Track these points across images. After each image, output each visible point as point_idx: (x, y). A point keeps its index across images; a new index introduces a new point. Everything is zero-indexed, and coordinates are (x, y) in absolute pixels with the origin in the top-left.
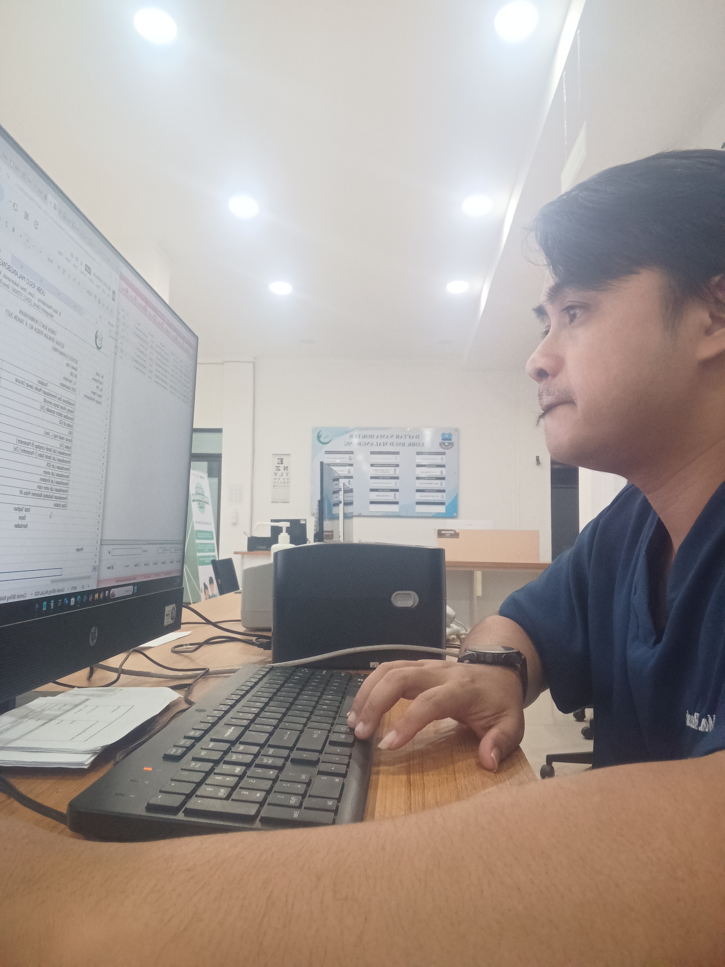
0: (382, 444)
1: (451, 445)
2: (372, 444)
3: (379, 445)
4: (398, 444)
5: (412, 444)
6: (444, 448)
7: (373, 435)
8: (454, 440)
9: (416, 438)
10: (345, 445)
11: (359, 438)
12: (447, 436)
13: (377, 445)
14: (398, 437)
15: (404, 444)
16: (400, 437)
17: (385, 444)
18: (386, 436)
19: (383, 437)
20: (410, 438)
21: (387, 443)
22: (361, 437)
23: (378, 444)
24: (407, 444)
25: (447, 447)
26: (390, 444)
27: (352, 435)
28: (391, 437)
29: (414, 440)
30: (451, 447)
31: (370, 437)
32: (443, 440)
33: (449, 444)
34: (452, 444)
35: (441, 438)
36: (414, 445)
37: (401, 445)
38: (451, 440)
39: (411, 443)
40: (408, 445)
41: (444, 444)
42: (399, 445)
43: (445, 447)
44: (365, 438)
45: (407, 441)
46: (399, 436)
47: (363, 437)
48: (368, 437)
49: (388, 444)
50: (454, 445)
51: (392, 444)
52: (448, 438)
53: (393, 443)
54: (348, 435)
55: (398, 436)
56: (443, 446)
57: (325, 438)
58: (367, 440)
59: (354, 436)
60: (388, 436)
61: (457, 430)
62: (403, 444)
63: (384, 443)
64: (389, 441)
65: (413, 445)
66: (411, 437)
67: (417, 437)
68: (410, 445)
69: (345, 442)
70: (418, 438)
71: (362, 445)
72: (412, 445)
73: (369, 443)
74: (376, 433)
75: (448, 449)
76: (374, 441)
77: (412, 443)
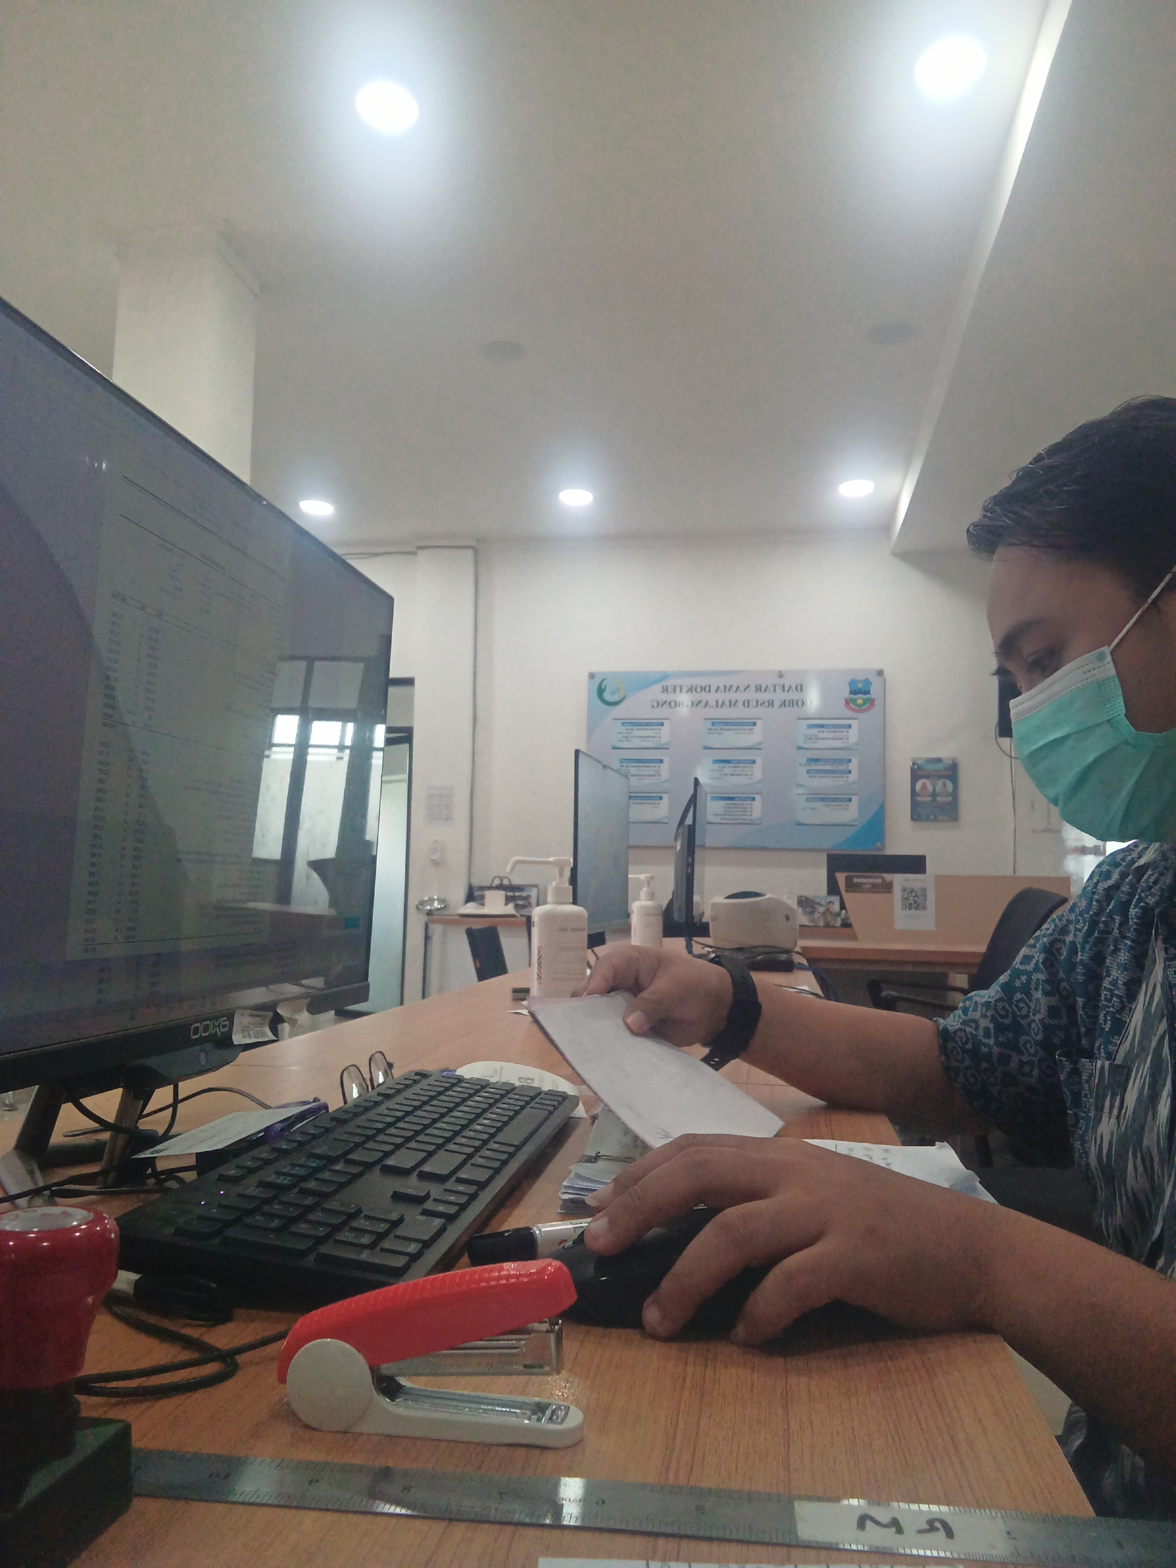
0: (727, 703)
1: (867, 705)
2: (706, 705)
3: (722, 707)
4: (759, 703)
5: (787, 703)
6: (855, 711)
7: (710, 687)
8: (873, 695)
9: (795, 691)
10: (653, 706)
11: (681, 691)
12: (860, 685)
13: (717, 707)
14: (758, 689)
15: (771, 704)
16: (763, 689)
17: (732, 704)
18: (734, 688)
19: (729, 690)
20: (784, 690)
21: (736, 701)
22: (684, 690)
23: (720, 703)
24: (777, 704)
25: (860, 709)
26: (744, 705)
27: (667, 687)
28: (745, 690)
29: (793, 695)
30: (869, 708)
31: (703, 689)
32: (851, 693)
34: (872, 702)
35: (848, 690)
36: (792, 703)
37: (767, 704)
38: (868, 692)
39: (785, 701)
40: (781, 706)
41: (854, 701)
42: (761, 704)
43: (857, 708)
44: (692, 692)
45: (779, 696)
46: (761, 686)
47: (688, 691)
48: (699, 689)
49: (740, 704)
50: (875, 703)
51: (746, 703)
52: (863, 690)
53: (749, 702)
54: (657, 688)
55: (759, 687)
56: (851, 704)
57: (613, 693)
58: (695, 696)
59: (670, 689)
60: (738, 687)
61: (880, 673)
62: (771, 702)
63: (730, 701)
64: (741, 696)
65: (791, 705)
66: (786, 689)
67: (797, 690)
68: (784, 704)
69: (652, 701)
70: (801, 690)
72: (789, 706)
73: (700, 702)
74: (715, 682)
75: (859, 712)
76: (712, 697)
77: (789, 701)
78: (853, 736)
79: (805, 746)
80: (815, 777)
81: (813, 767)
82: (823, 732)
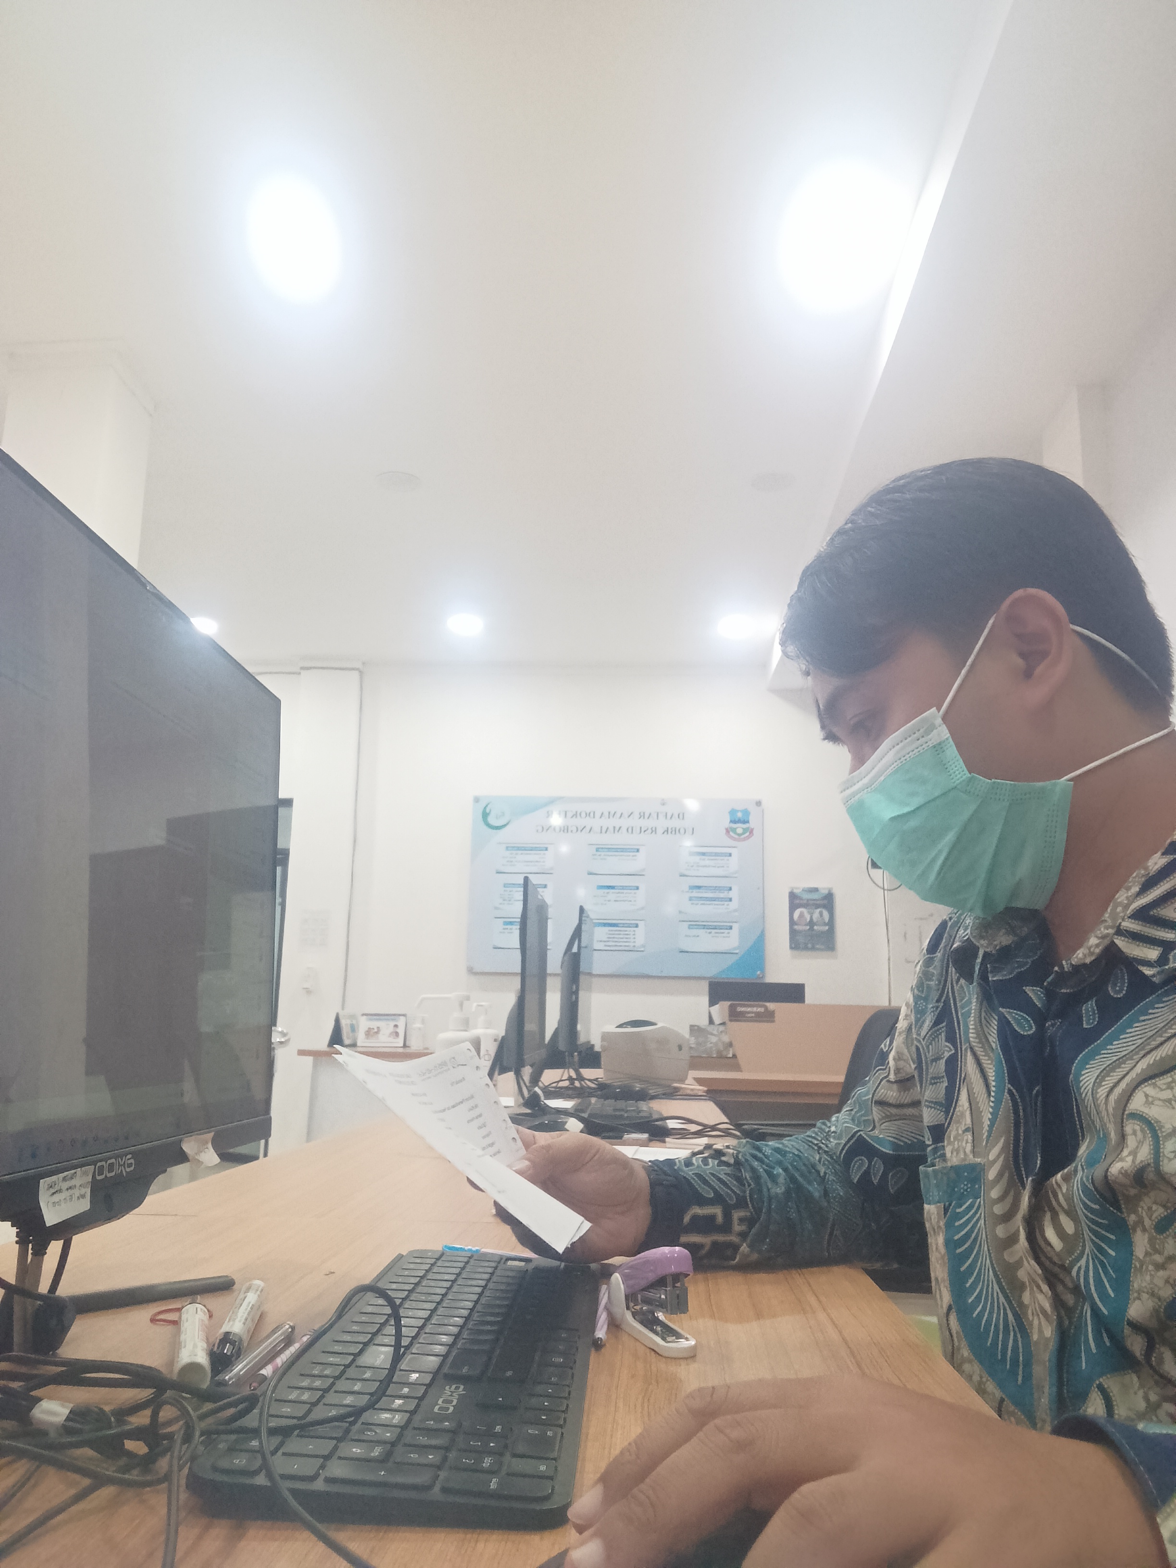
0: (611, 829)
1: (748, 834)
2: (590, 831)
3: (606, 832)
4: (643, 831)
5: (670, 831)
6: (735, 839)
7: (594, 812)
8: (752, 824)
9: (679, 817)
10: (537, 831)
11: (566, 817)
12: (740, 815)
13: (601, 832)
14: (642, 816)
15: (654, 831)
16: (646, 816)
17: (617, 830)
18: (618, 815)
19: (613, 817)
20: (666, 818)
21: (620, 827)
22: (569, 815)
24: (660, 831)
25: (740, 838)
26: (627, 831)
27: (552, 811)
28: (629, 817)
29: (675, 823)
30: (749, 838)
31: (588, 815)
32: (731, 821)
33: (745, 830)
34: (751, 832)
35: (728, 819)
36: (675, 831)
37: (650, 831)
38: (748, 822)
40: (663, 833)
41: (734, 830)
42: (645, 831)
43: (736, 836)
44: (576, 817)
45: (662, 824)
46: (644, 813)
47: (572, 817)
48: (583, 815)
49: (624, 830)
50: (754, 832)
51: (630, 830)
52: (742, 819)
53: (632, 828)
54: (543, 812)
55: (642, 814)
56: (731, 833)
57: (497, 818)
58: (580, 822)
59: (555, 814)
60: (622, 814)
61: (759, 803)
62: (654, 829)
63: (614, 827)
64: (625, 823)
66: (669, 817)
67: (681, 816)
68: (666, 831)
69: (537, 826)
70: (683, 818)
71: (572, 831)
72: (671, 833)
73: (585, 827)
74: (599, 808)
75: (739, 840)
76: (596, 823)
77: (672, 828)
78: (733, 864)
79: (687, 873)
80: (697, 904)
81: (695, 894)
82: (704, 860)
